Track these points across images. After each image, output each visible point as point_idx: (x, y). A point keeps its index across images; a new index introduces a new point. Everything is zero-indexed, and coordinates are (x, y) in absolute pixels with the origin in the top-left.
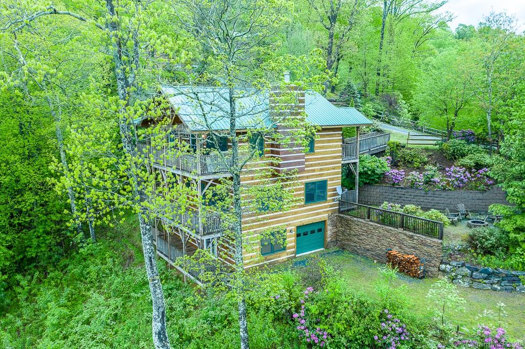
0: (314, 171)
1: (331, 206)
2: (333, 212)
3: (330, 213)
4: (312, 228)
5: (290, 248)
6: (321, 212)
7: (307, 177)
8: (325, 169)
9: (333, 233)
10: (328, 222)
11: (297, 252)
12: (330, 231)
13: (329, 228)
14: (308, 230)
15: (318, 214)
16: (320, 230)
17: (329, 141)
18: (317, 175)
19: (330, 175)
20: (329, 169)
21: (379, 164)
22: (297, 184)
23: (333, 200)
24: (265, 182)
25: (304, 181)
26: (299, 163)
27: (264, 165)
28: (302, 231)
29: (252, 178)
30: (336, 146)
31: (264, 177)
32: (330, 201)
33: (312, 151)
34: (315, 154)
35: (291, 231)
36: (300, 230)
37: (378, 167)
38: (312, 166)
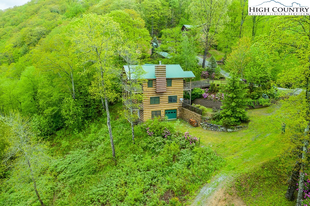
0: (172, 92)
1: (179, 105)
2: (180, 107)
4: (172, 111)
6: (174, 106)
7: (169, 94)
9: (180, 114)
10: (178, 110)
12: (178, 113)
13: (178, 112)
14: (170, 111)
16: (175, 112)
17: (178, 83)
18: (173, 94)
19: (178, 94)
20: (178, 92)
21: (200, 91)
22: (165, 96)
23: (180, 103)
24: (153, 95)
25: (168, 95)
26: (164, 90)
27: (153, 90)
28: (168, 112)
29: (149, 94)
30: (181, 85)
31: (153, 93)
32: (178, 103)
33: (171, 86)
34: (172, 87)
35: (163, 111)
36: (166, 112)
37: (199, 92)
38: (171, 91)
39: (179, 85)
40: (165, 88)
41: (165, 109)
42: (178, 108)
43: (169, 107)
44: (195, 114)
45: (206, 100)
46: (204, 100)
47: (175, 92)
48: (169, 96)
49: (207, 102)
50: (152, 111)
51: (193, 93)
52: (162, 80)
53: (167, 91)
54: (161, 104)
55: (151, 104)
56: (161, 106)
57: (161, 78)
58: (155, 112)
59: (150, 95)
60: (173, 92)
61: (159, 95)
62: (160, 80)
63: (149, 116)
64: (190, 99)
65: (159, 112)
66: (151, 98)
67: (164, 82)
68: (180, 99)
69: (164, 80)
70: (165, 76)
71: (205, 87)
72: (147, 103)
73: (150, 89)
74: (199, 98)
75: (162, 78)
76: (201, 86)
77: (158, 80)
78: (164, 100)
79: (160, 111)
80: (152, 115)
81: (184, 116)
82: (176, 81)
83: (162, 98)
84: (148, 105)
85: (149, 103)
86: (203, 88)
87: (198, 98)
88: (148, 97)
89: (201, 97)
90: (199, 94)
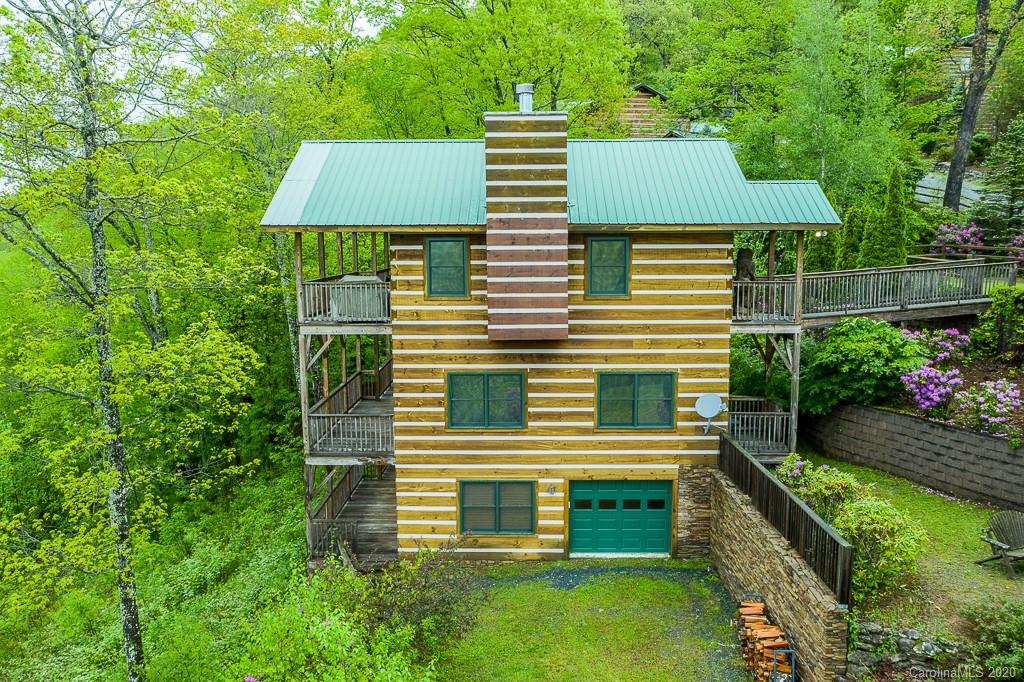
0: (629, 344)
2: (701, 463)
3: (687, 464)
4: (630, 494)
5: (547, 530)
6: (650, 455)
7: (606, 359)
8: (669, 344)
9: (699, 519)
10: (682, 487)
11: (570, 545)
12: (684, 512)
13: (684, 503)
14: (617, 495)
15: (642, 459)
16: (656, 504)
17: (682, 269)
18: (638, 358)
19: (687, 359)
20: (681, 345)
21: (884, 348)
23: (699, 430)
24: (474, 359)
25: (594, 367)
26: (549, 318)
27: (469, 315)
28: (595, 496)
29: (436, 345)
30: (708, 285)
31: (469, 344)
32: (684, 431)
33: (625, 290)
34: (630, 300)
37: (878, 354)
38: (621, 329)
39: (692, 285)
40: (567, 303)
41: (577, 470)
42: (682, 472)
43: (609, 460)
45: (933, 426)
46: (917, 427)
47: (654, 343)
48: (604, 375)
49: (947, 442)
50: (464, 485)
51: (826, 356)
52: (529, 240)
53: (572, 330)
54: (535, 432)
55: (454, 421)
56: (535, 445)
57: (523, 224)
58: (490, 490)
59: (450, 359)
60: (642, 344)
61: (523, 358)
62: (513, 240)
63: (436, 516)
64: (795, 405)
65: (525, 492)
66: (452, 377)
67: (549, 256)
68: (692, 402)
69: (547, 239)
70: (564, 207)
71: (937, 314)
72: (419, 417)
73: (449, 309)
74: (879, 402)
75: (536, 224)
76: (903, 310)
77: (500, 240)
78: (564, 402)
79: (531, 485)
80: (463, 510)
82: (665, 254)
83: (546, 388)
84: (434, 431)
85: (435, 417)
86: (913, 326)
87: (861, 403)
88: (433, 373)
89: (890, 393)
90: (877, 366)
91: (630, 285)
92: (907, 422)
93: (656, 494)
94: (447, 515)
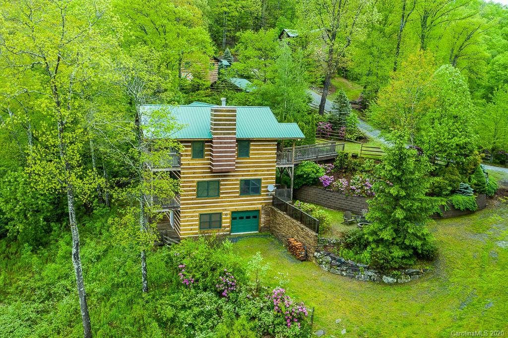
0: (249, 171)
1: (265, 199)
2: (267, 204)
3: (264, 205)
4: (248, 215)
5: (225, 227)
6: (254, 203)
7: (243, 176)
8: (260, 171)
9: (267, 220)
10: (262, 212)
11: (231, 231)
12: (263, 218)
13: (263, 216)
14: (244, 215)
15: (252, 204)
16: (255, 217)
17: (264, 150)
18: (251, 175)
19: (264, 175)
20: (263, 171)
21: (314, 170)
22: (232, 180)
23: (267, 195)
24: (205, 177)
25: (239, 178)
26: (230, 165)
27: (204, 164)
28: (238, 216)
29: (194, 173)
30: (270, 154)
31: (204, 173)
32: (263, 195)
33: (249, 156)
34: (250, 159)
35: (226, 215)
36: (235, 215)
37: (313, 172)
38: (247, 167)
39: (266, 154)
40: (234, 160)
41: (233, 208)
42: (262, 207)
43: (242, 205)
44: (302, 229)
45: (327, 191)
46: (323, 191)
47: (256, 171)
48: (241, 180)
49: (330, 195)
50: (201, 215)
51: (299, 173)
52: (225, 143)
53: (237, 167)
54: (222, 198)
55: (199, 196)
56: (222, 202)
57: (224, 138)
58: (209, 216)
59: (198, 177)
60: (252, 171)
61: (219, 176)
62: (221, 143)
63: (192, 225)
64: (292, 187)
65: (219, 215)
66: (198, 182)
67: (231, 147)
68: (267, 187)
69: (230, 143)
70: (235, 134)
71: (325, 159)
72: (188, 195)
73: (198, 162)
74: (313, 184)
75: (227, 138)
76: (317, 158)
77: (217, 143)
78: (231, 189)
79: (221, 214)
80: (200, 223)
81: (276, 227)
82: (259, 145)
83: (225, 185)
84: (192, 199)
85: (193, 195)
86: (320, 162)
87: (308, 185)
88: (193, 182)
89: (316, 182)
90: (313, 175)
91: (250, 154)
92: (321, 190)
93: (254, 214)
94: (195, 225)
